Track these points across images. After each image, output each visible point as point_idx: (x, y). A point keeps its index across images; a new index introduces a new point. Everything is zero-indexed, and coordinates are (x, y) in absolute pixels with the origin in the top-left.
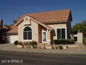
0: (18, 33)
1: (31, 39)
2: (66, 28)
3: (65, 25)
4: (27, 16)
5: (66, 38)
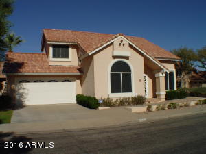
1: (130, 90)
2: (174, 70)
3: (173, 65)
4: (122, 35)
5: (175, 89)
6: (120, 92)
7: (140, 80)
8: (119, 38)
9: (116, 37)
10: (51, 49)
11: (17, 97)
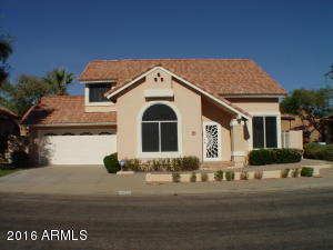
0: (115, 127)
1: (174, 148)
4: (160, 65)
6: (157, 150)
7: (194, 133)
8: (156, 70)
9: (149, 69)
10: (87, 90)
11: (41, 154)
